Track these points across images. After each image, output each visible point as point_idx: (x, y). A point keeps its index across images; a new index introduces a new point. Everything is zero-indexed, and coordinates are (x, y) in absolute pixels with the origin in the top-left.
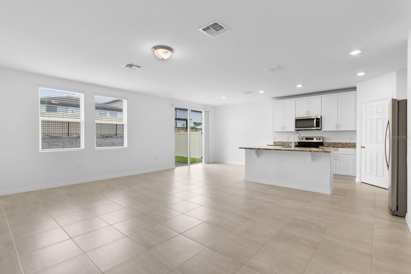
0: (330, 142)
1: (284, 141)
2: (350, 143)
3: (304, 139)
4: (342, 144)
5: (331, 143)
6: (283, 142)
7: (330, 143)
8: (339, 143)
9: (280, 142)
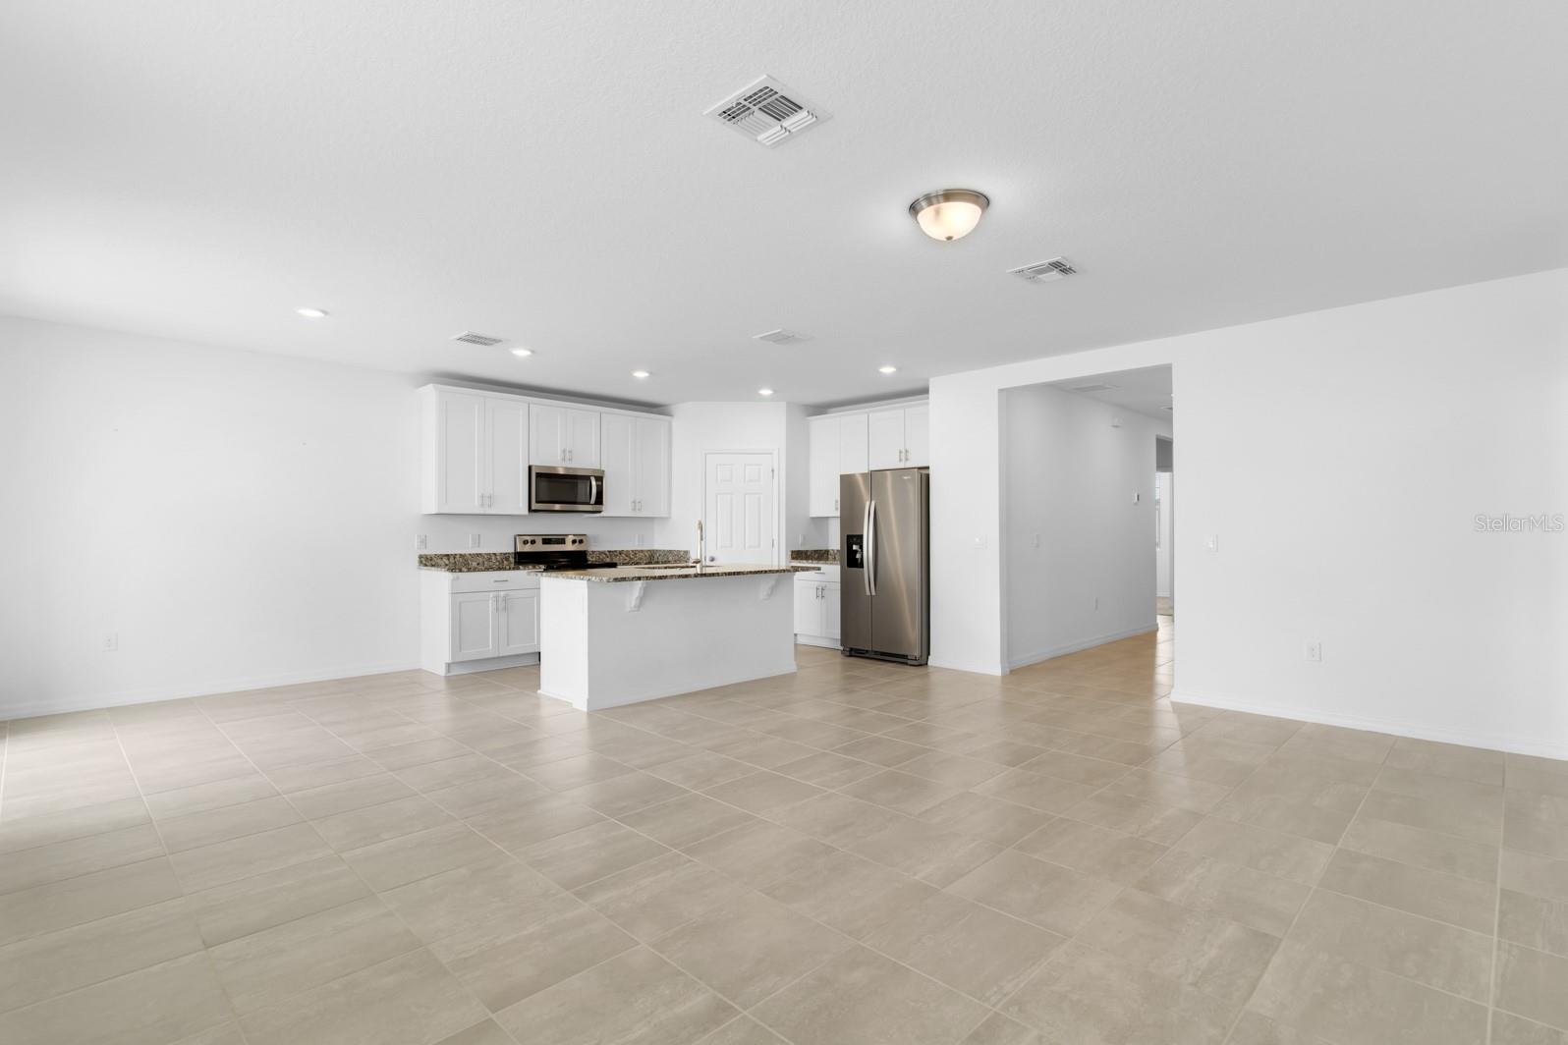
0: (601, 549)
1: (463, 553)
2: (642, 551)
3: (539, 541)
4: (627, 553)
5: (604, 553)
6: (461, 555)
7: (601, 553)
8: (621, 552)
9: (448, 555)
